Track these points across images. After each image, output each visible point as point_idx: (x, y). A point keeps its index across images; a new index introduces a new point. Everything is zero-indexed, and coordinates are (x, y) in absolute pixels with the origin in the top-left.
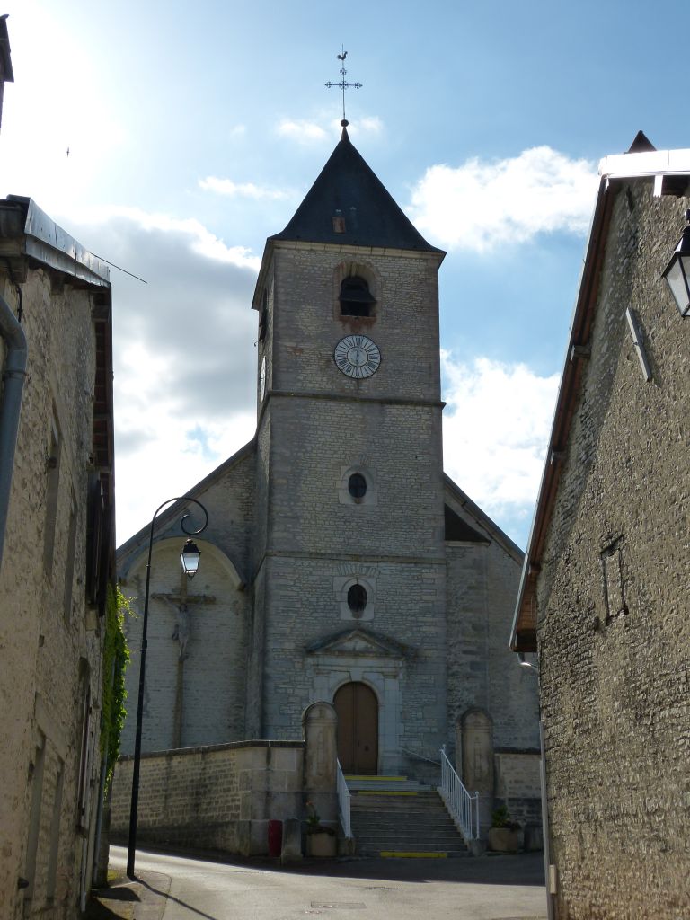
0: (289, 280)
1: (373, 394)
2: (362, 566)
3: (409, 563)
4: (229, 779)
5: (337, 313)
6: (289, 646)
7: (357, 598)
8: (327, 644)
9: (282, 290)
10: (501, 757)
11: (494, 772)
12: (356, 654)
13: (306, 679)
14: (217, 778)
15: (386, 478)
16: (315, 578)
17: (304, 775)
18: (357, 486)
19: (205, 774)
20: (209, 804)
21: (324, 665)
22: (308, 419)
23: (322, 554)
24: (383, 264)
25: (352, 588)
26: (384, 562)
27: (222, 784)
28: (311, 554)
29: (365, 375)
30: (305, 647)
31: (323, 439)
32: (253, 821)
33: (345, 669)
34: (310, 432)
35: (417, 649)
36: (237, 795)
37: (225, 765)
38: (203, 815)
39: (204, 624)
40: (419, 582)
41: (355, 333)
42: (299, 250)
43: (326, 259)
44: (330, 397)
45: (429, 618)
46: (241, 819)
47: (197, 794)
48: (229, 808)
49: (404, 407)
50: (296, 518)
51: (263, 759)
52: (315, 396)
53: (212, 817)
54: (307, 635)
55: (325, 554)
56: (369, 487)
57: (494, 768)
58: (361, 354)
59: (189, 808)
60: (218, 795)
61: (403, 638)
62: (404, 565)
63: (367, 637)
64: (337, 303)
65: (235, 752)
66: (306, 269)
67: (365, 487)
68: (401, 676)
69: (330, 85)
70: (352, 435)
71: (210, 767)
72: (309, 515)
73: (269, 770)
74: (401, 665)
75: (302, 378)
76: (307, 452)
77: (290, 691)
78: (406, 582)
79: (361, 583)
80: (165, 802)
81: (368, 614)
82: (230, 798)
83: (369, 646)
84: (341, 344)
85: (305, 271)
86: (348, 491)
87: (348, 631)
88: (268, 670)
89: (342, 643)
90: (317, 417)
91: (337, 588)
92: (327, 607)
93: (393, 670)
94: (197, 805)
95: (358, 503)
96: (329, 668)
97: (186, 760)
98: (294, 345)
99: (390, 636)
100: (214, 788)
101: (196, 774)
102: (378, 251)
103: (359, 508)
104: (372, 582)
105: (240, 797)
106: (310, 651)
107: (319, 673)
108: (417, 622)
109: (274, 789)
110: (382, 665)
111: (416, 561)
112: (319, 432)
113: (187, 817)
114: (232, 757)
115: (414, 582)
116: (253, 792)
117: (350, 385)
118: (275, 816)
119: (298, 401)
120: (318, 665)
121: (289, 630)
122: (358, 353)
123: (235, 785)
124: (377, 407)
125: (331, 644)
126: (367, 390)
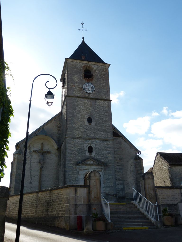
0: (71, 69)
1: (93, 97)
2: (91, 141)
3: (104, 140)
4: (60, 200)
5: (83, 77)
6: (72, 163)
7: (90, 150)
8: (82, 162)
9: (69, 71)
10: (157, 190)
11: (156, 195)
12: (90, 165)
13: (77, 172)
14: (55, 200)
15: (97, 118)
16: (79, 144)
17: (89, 198)
18: (90, 120)
19: (50, 198)
20: (52, 209)
21: (82, 168)
22: (76, 103)
23: (80, 138)
24: (95, 66)
25: (89, 147)
26: (97, 140)
27: (57, 202)
28: (78, 138)
29: (91, 93)
30: (76, 163)
31: (81, 108)
32: (70, 216)
33: (88, 169)
34: (77, 106)
35: (107, 163)
36: (63, 206)
37: (59, 195)
38: (50, 213)
39: (48, 159)
40: (107, 146)
41: (88, 82)
42: (73, 62)
43: (81, 64)
44: (82, 97)
45: (110, 155)
46: (65, 215)
47: (48, 205)
48: (60, 211)
49: (101, 101)
50: (74, 128)
51: (74, 192)
52: (78, 97)
53: (54, 214)
54: (77, 160)
55: (81, 138)
56: (93, 120)
57: (156, 193)
58: (90, 87)
59: (44, 211)
60: (56, 206)
61: (103, 160)
62: (103, 141)
63: (93, 160)
64: (83, 75)
65: (62, 190)
66: (75, 66)
67: (92, 121)
68: (103, 171)
69: (79, 30)
70: (88, 107)
71: (53, 196)
72: (77, 127)
73: (76, 196)
74: (103, 168)
75: (74, 93)
76: (76, 111)
77: (72, 175)
78: (103, 145)
79: (91, 146)
80: (36, 209)
81: (93, 154)
82: (60, 207)
83: (94, 162)
84: (85, 85)
85: (75, 67)
86: (87, 122)
87: (88, 159)
88: (66, 169)
89: (87, 162)
90: (79, 102)
91: (85, 147)
92: (82, 152)
93: (101, 169)
94: (48, 210)
95: (90, 124)
96: (83, 169)
97: (44, 193)
98: (72, 84)
99: (99, 160)
100: (54, 203)
101: (47, 198)
102: (93, 63)
103: (90, 126)
104: (94, 145)
105: (65, 207)
106: (78, 164)
107: (80, 170)
108: (107, 156)
109: (78, 203)
110: (98, 168)
111: (106, 140)
112: (79, 106)
113: (44, 214)
114: (61, 192)
115: (106, 145)
116: (70, 205)
117: (87, 95)
118: (79, 214)
119: (74, 98)
120: (80, 168)
121: (72, 158)
122: (89, 87)
123: (62, 202)
124: (94, 101)
125: (84, 162)
126: (91, 96)
